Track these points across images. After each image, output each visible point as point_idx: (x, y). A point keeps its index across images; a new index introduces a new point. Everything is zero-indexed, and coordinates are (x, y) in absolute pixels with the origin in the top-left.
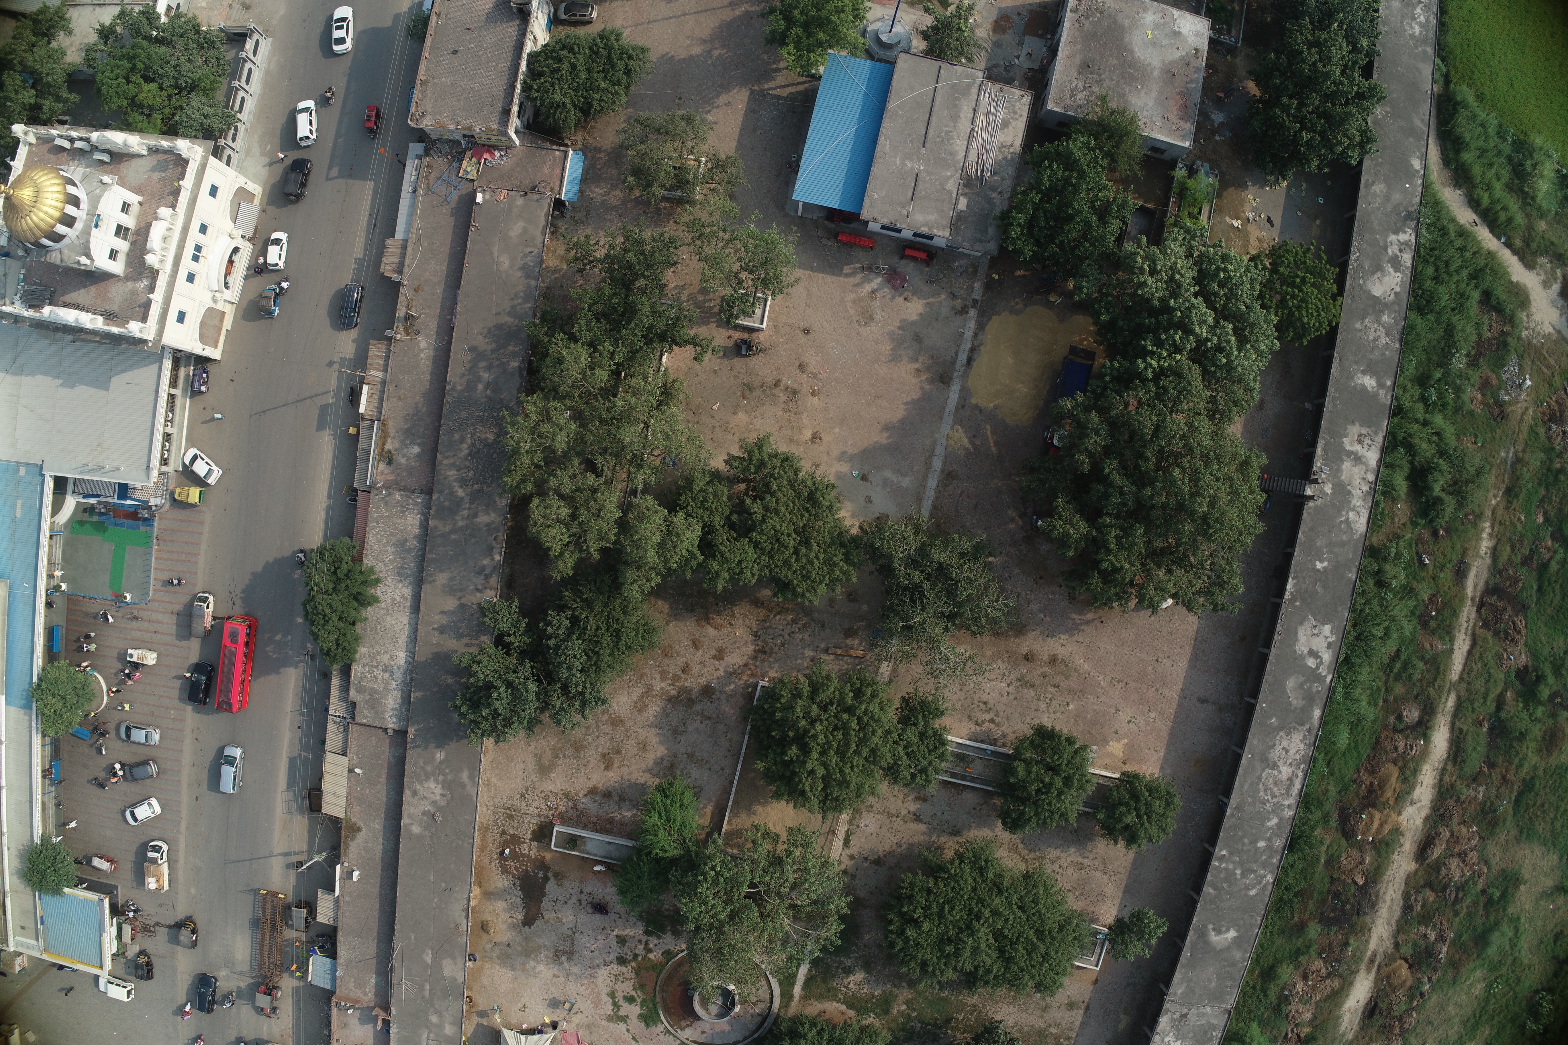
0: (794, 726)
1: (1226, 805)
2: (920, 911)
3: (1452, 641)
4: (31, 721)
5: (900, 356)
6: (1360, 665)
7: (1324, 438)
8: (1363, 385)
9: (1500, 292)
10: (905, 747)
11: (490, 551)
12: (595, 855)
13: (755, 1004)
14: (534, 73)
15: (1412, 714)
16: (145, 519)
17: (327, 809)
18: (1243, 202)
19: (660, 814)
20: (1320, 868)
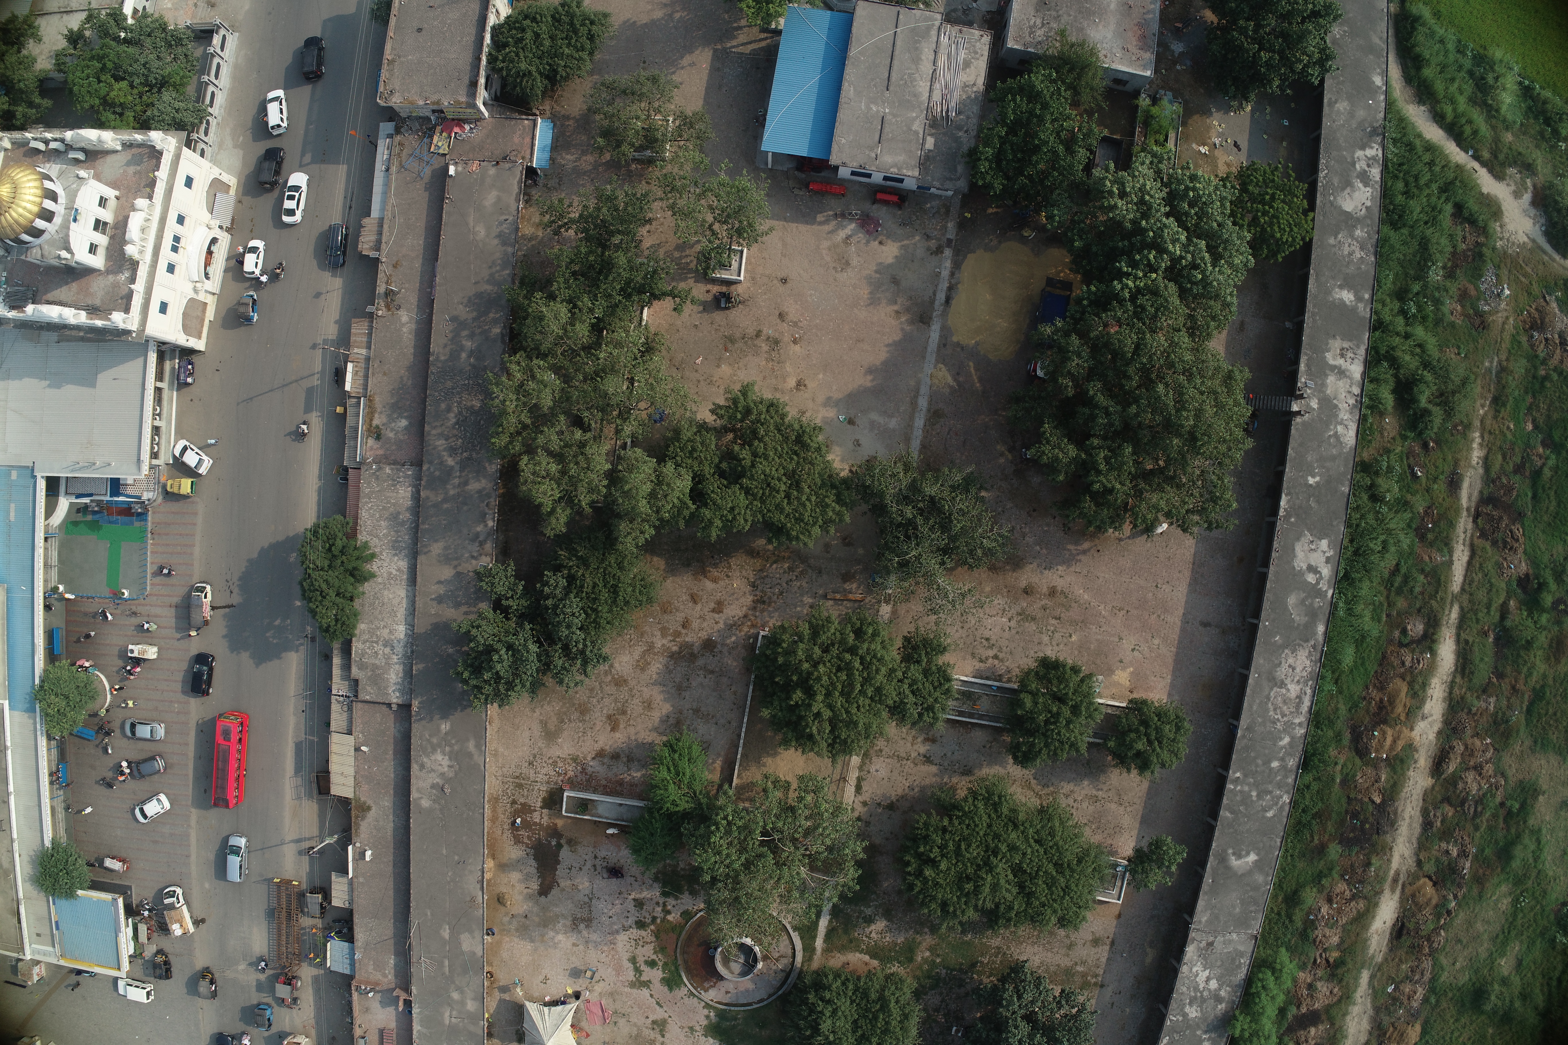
0: (797, 670)
1: (1236, 727)
2: (936, 850)
3: (1451, 552)
4: (35, 724)
5: (879, 299)
6: (1360, 581)
7: (1306, 354)
8: (1341, 300)
9: (1472, 205)
10: (910, 685)
11: (483, 517)
12: (606, 818)
13: (777, 960)
14: (497, 44)
15: (1416, 628)
16: (139, 514)
17: (335, 790)
18: (1209, 128)
19: (669, 769)
20: (1336, 788)
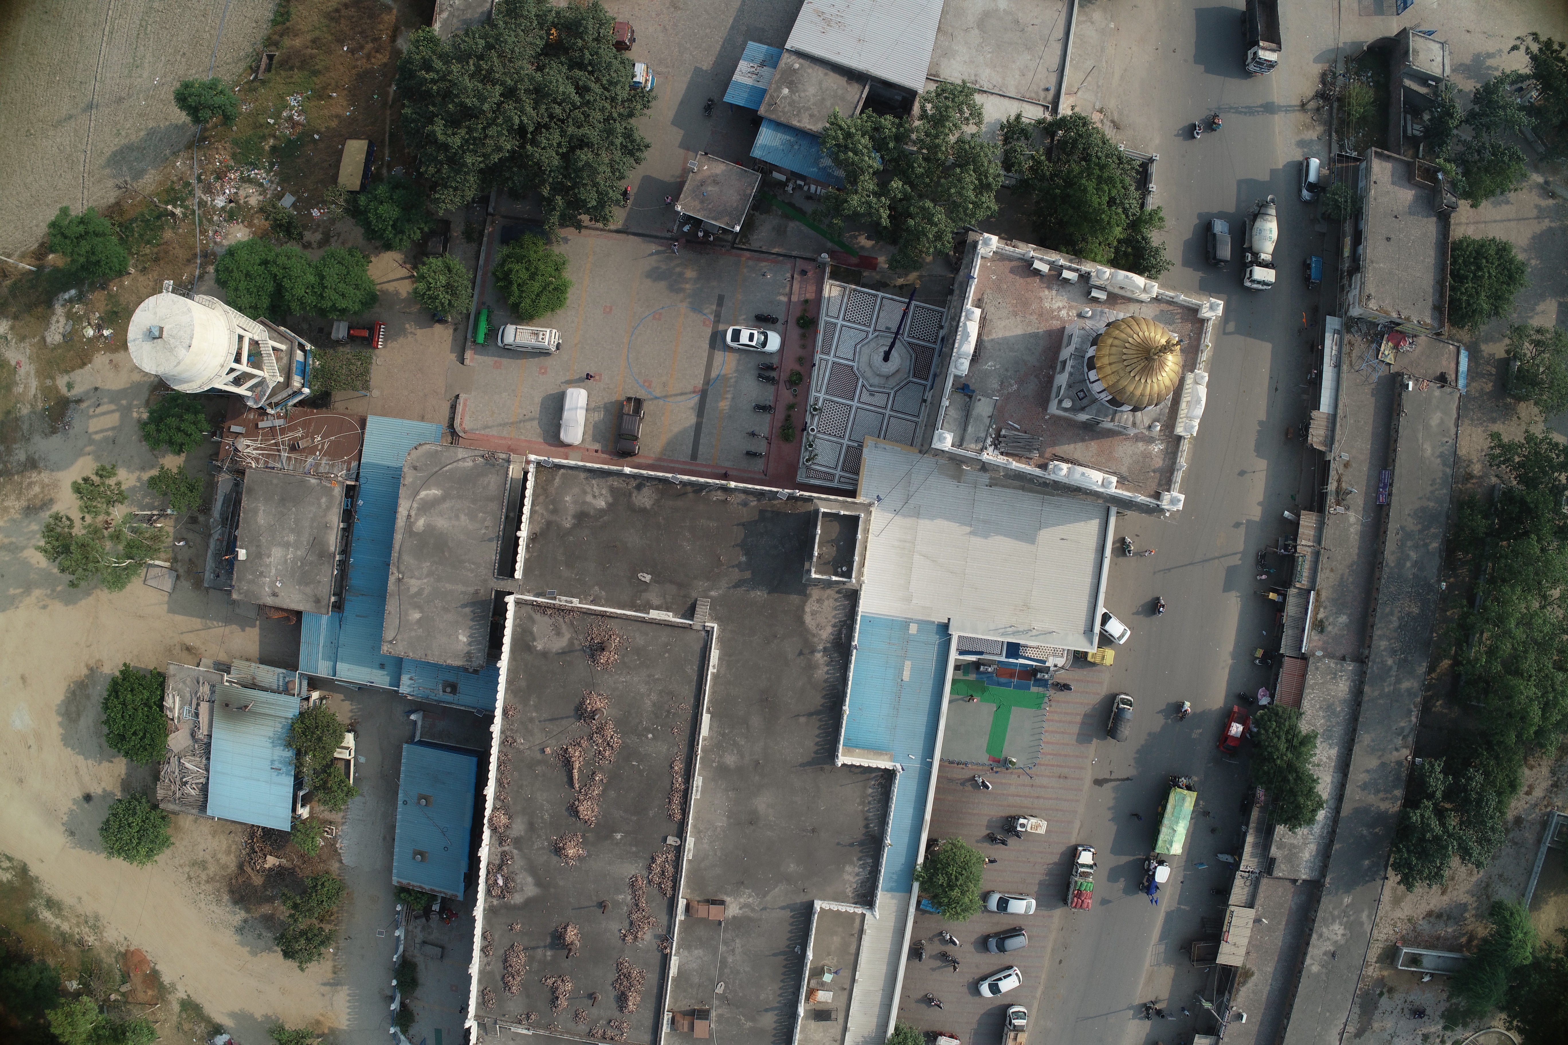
4: (904, 905)
11: (1409, 714)
12: (1426, 968)
17: (1222, 959)
